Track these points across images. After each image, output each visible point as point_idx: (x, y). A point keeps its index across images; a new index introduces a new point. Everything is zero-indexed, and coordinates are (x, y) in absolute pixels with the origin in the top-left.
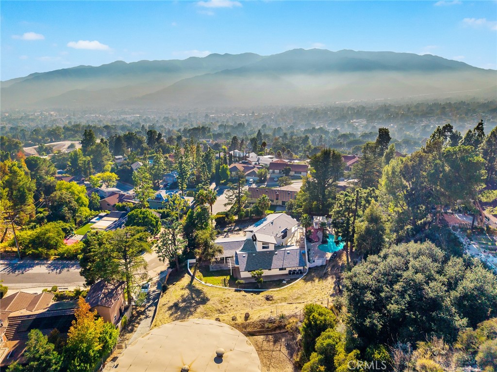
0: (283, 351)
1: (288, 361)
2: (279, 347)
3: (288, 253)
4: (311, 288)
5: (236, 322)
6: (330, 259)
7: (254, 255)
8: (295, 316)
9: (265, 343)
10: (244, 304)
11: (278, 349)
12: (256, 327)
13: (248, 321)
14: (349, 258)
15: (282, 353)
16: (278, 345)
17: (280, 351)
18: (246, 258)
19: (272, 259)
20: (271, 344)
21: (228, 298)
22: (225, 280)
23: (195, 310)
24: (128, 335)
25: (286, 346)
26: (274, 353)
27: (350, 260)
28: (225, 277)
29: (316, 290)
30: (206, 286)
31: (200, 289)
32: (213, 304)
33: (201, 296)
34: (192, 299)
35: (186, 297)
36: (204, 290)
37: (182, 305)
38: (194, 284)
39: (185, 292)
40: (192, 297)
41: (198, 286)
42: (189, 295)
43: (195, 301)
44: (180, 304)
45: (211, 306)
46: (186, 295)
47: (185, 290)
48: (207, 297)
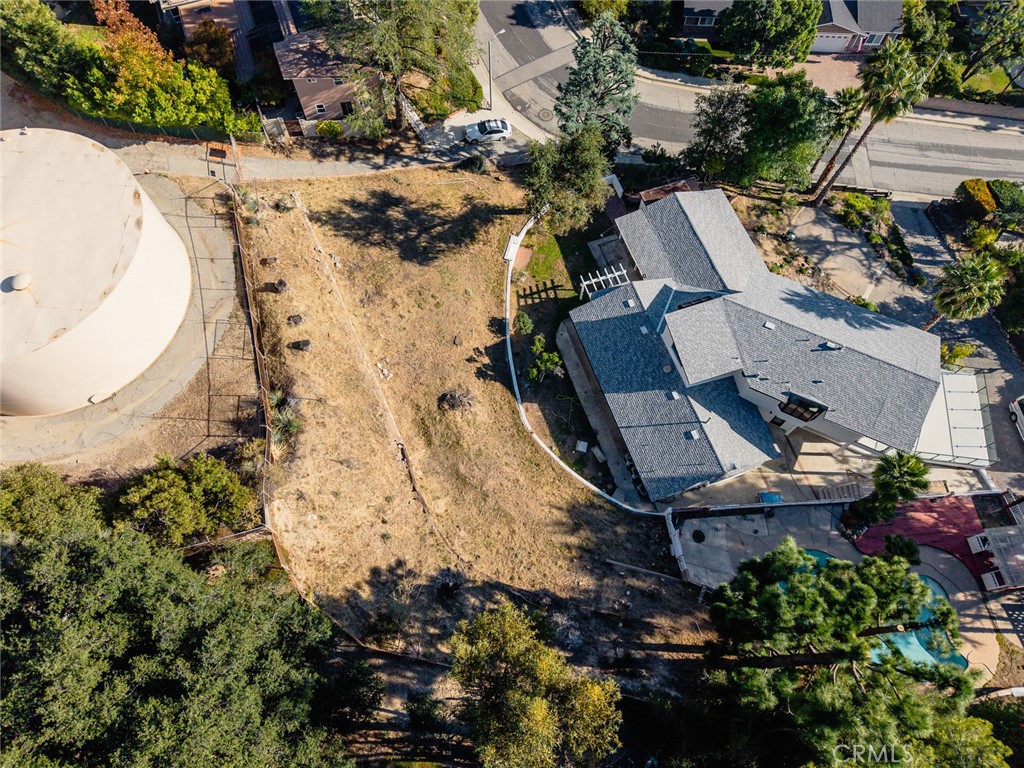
0: (205, 442)
1: (176, 455)
2: (218, 433)
3: (688, 436)
4: (522, 519)
5: (284, 327)
6: (697, 588)
7: (644, 330)
8: (291, 455)
9: (233, 401)
10: (414, 345)
11: (213, 431)
12: (274, 372)
13: (286, 351)
14: (691, 656)
15: (200, 440)
16: (226, 429)
17: (208, 436)
18: (625, 312)
19: (643, 387)
20: (231, 416)
21: (437, 305)
22: (555, 288)
23: (372, 244)
24: (306, 153)
25: (219, 448)
26: (203, 423)
27: (666, 655)
28: (569, 286)
29: (505, 532)
30: (502, 248)
31: (481, 236)
32: (406, 276)
33: (442, 245)
34: (425, 229)
35: (432, 215)
36: (475, 248)
37: (395, 213)
38: (502, 219)
39: (455, 207)
40: (435, 226)
41: (495, 231)
42: (439, 218)
43: (417, 237)
44: (400, 209)
45: (393, 272)
46: (441, 213)
47: (465, 206)
48: (436, 258)
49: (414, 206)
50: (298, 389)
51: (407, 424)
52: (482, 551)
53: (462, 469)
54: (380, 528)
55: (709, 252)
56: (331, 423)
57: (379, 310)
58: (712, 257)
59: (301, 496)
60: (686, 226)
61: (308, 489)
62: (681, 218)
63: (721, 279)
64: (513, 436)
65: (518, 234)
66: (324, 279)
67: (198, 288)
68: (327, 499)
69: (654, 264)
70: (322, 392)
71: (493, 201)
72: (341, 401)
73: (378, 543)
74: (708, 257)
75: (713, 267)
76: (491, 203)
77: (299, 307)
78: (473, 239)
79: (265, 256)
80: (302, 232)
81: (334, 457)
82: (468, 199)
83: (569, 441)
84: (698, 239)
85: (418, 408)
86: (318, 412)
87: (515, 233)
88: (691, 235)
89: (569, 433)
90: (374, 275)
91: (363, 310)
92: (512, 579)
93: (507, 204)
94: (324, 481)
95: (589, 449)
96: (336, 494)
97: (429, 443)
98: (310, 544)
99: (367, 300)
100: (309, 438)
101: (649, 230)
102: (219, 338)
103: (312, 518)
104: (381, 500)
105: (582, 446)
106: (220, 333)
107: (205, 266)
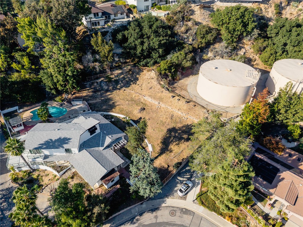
30: (153, 146)
31: (160, 145)
32: (168, 125)
33: (168, 136)
34: (175, 137)
35: (176, 141)
36: (160, 141)
37: (185, 136)
38: (159, 153)
39: (172, 147)
40: (173, 139)
41: (158, 149)
42: (174, 142)
43: (175, 134)
44: (185, 138)
45: (172, 124)
46: (175, 143)
47: (170, 149)
48: (167, 132)
49: (183, 141)
50: (167, 92)
51: (148, 103)
52: (123, 94)
53: (133, 102)
54: (140, 85)
55: (92, 157)
56: (158, 90)
57: (168, 116)
58: (91, 156)
59: (153, 78)
60: (101, 163)
61: (152, 80)
62: (103, 165)
63: (87, 151)
64: (128, 113)
65: (151, 152)
66: (183, 111)
67: (203, 99)
68: (149, 81)
69: (108, 153)
70: (163, 93)
71: (163, 156)
72: (160, 95)
73: (139, 84)
74: (92, 156)
75: (90, 153)
76: (164, 154)
77: (180, 102)
78: (162, 142)
79: (196, 106)
80: (196, 117)
81: (153, 87)
82: (171, 151)
83: (116, 120)
84: (96, 160)
85: (148, 106)
86: (161, 90)
87: (152, 152)
88: (99, 160)
89: (117, 121)
90: (175, 121)
91: (171, 114)
92: (116, 92)
93: (160, 158)
94: (152, 83)
95: (111, 120)
96: (149, 83)
97: (142, 103)
98: (147, 75)
99: (172, 116)
100: (159, 86)
101: (113, 161)
102: (190, 95)
103: (149, 77)
104: (142, 88)
105: (113, 120)
106: (191, 96)
107: (207, 103)
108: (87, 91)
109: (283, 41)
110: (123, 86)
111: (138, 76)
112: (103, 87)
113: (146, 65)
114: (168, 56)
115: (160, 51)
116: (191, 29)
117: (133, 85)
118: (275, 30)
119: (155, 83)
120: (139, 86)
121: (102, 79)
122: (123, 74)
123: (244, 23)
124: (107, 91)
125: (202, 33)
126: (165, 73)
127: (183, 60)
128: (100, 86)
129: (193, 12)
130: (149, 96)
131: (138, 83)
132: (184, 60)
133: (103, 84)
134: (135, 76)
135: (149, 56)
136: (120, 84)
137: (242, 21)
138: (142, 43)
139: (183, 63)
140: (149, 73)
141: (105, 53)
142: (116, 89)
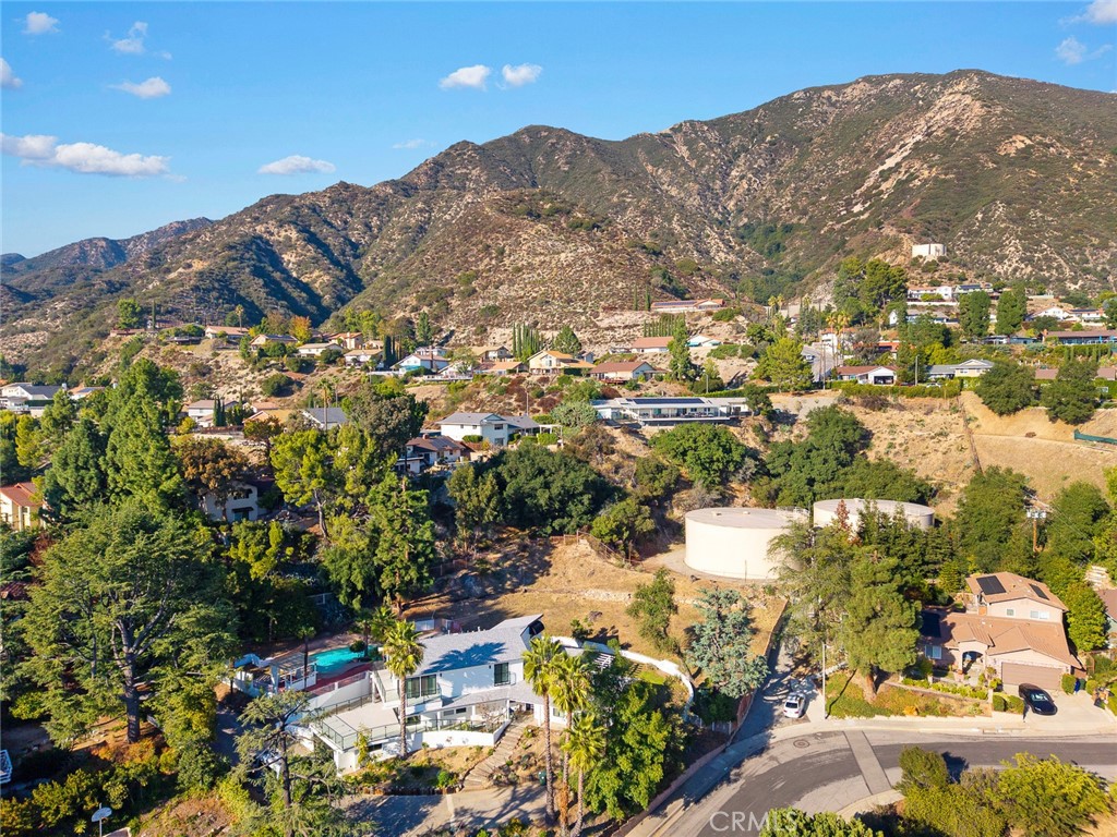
52: (525, 598)
54: (561, 574)
56: (612, 574)
59: (587, 555)
61: (589, 558)
68: (582, 561)
73: (555, 572)
81: (597, 570)
85: (603, 609)
86: (621, 573)
92: (508, 597)
94: (590, 564)
96: (582, 565)
98: (568, 552)
100: (610, 567)
103: (577, 555)
104: (570, 579)
108: (436, 600)
109: (804, 476)
110: (519, 584)
111: (547, 558)
112: (471, 588)
113: (560, 532)
114: (602, 512)
115: (586, 499)
116: (623, 467)
117: (540, 578)
118: (780, 459)
119: (595, 561)
120: (556, 577)
121: (464, 571)
122: (509, 559)
123: (724, 447)
124: (486, 596)
125: (649, 471)
126: (611, 540)
127: (637, 516)
128: (464, 587)
129: (613, 440)
130: (598, 587)
131: (552, 570)
132: (639, 517)
133: (470, 583)
134: (540, 559)
135: (563, 512)
136: (509, 579)
137: (719, 444)
138: (547, 485)
139: (637, 523)
140: (574, 546)
141: (479, 502)
142: (505, 591)
